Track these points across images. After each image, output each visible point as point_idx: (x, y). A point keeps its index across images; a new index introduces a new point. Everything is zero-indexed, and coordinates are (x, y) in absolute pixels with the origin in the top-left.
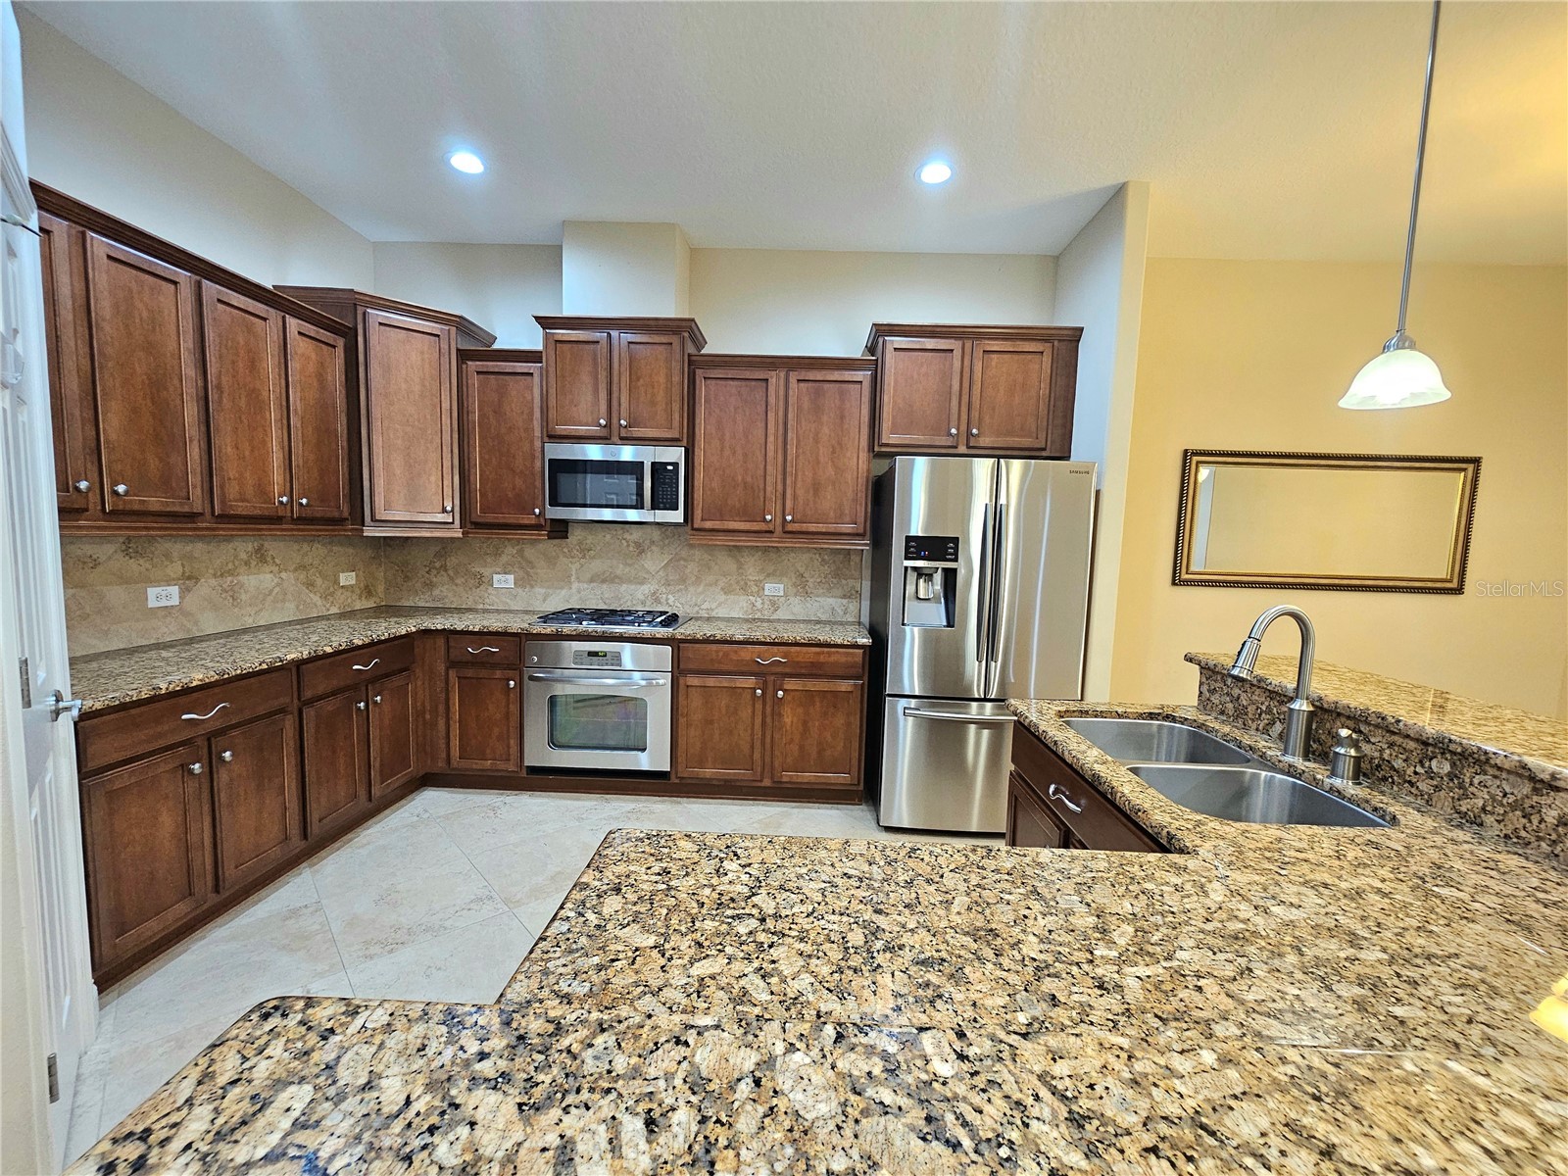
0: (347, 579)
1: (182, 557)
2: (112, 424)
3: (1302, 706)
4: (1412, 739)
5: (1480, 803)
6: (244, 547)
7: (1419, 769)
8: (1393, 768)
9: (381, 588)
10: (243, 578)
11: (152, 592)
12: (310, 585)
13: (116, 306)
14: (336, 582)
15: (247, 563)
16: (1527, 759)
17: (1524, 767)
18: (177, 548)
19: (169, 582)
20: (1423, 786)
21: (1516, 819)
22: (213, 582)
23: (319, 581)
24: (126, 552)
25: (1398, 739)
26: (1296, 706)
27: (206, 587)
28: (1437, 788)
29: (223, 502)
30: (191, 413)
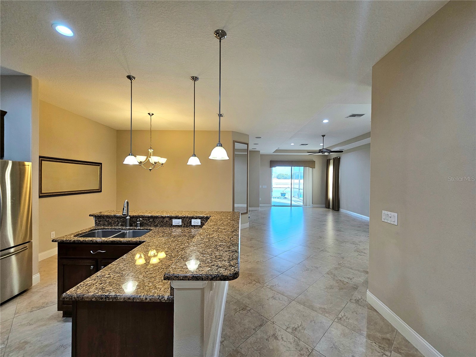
3: (128, 217)
4: (147, 217)
5: (157, 223)
7: (148, 222)
8: (144, 223)
16: (162, 215)
17: (162, 216)
20: (149, 224)
21: (162, 223)
25: (145, 218)
26: (127, 218)
28: (151, 223)
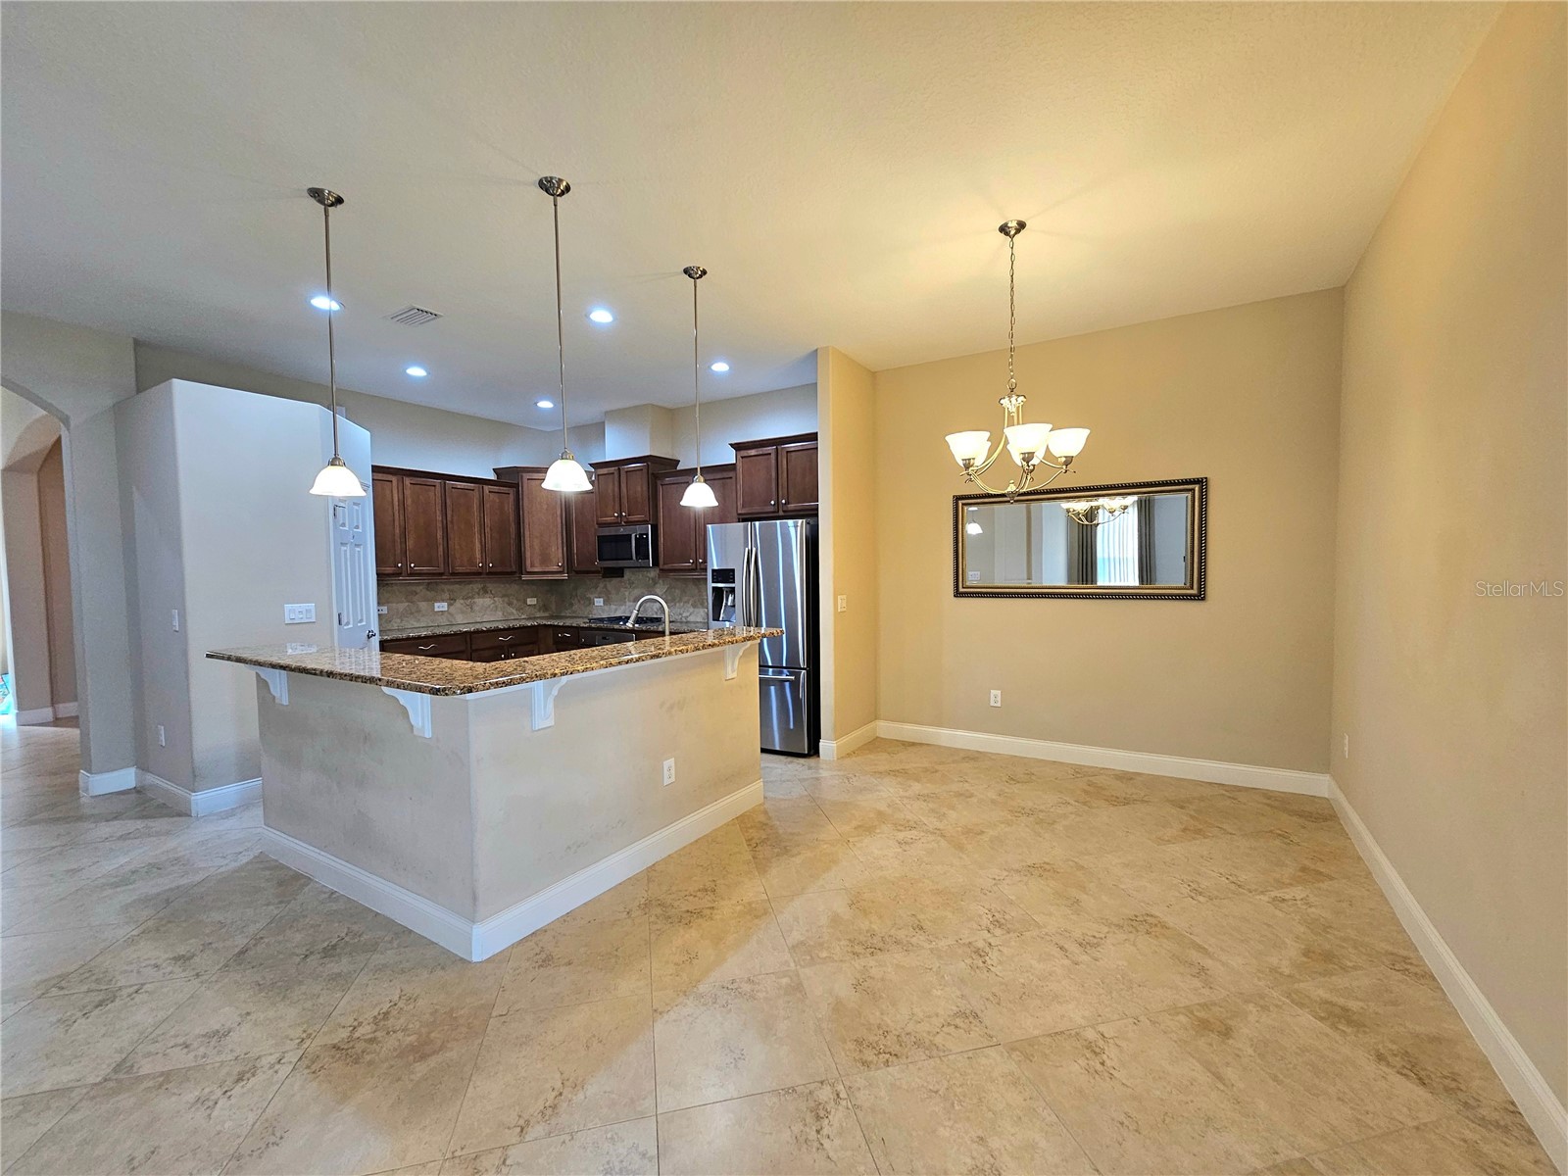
0: (531, 601)
1: (448, 590)
2: (410, 543)
6: (477, 587)
9: (553, 607)
10: (476, 600)
11: (436, 605)
12: (510, 604)
13: (413, 502)
14: (525, 602)
15: (479, 594)
18: (446, 587)
19: (443, 601)
22: (462, 601)
23: (515, 602)
24: (427, 590)
27: (459, 604)
29: (453, 568)
30: (439, 534)
